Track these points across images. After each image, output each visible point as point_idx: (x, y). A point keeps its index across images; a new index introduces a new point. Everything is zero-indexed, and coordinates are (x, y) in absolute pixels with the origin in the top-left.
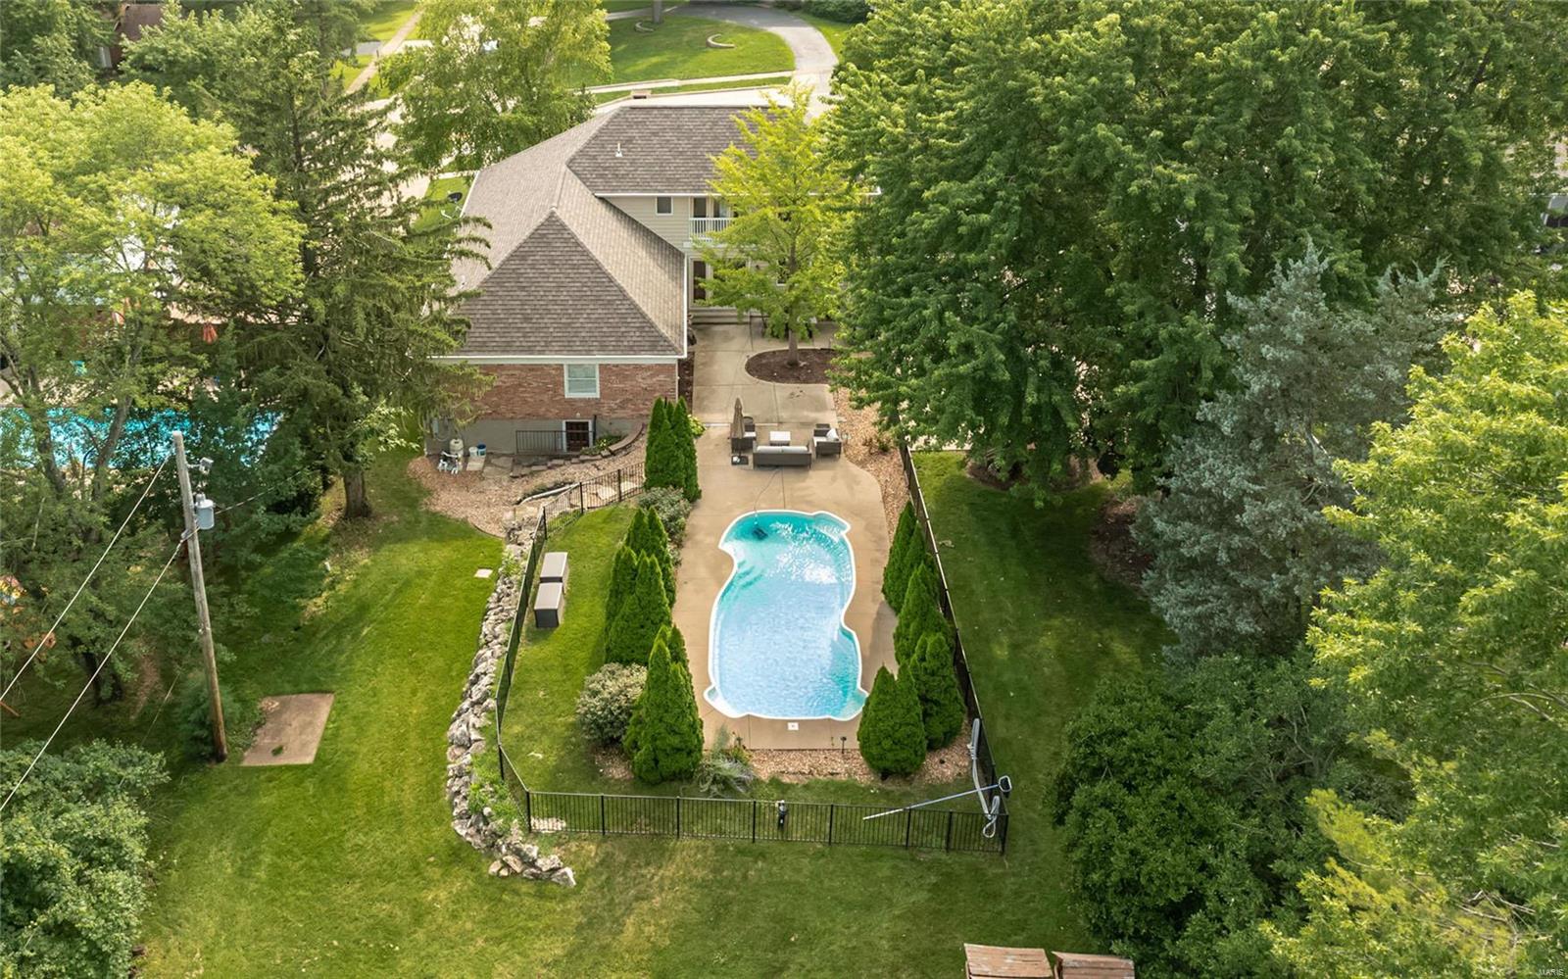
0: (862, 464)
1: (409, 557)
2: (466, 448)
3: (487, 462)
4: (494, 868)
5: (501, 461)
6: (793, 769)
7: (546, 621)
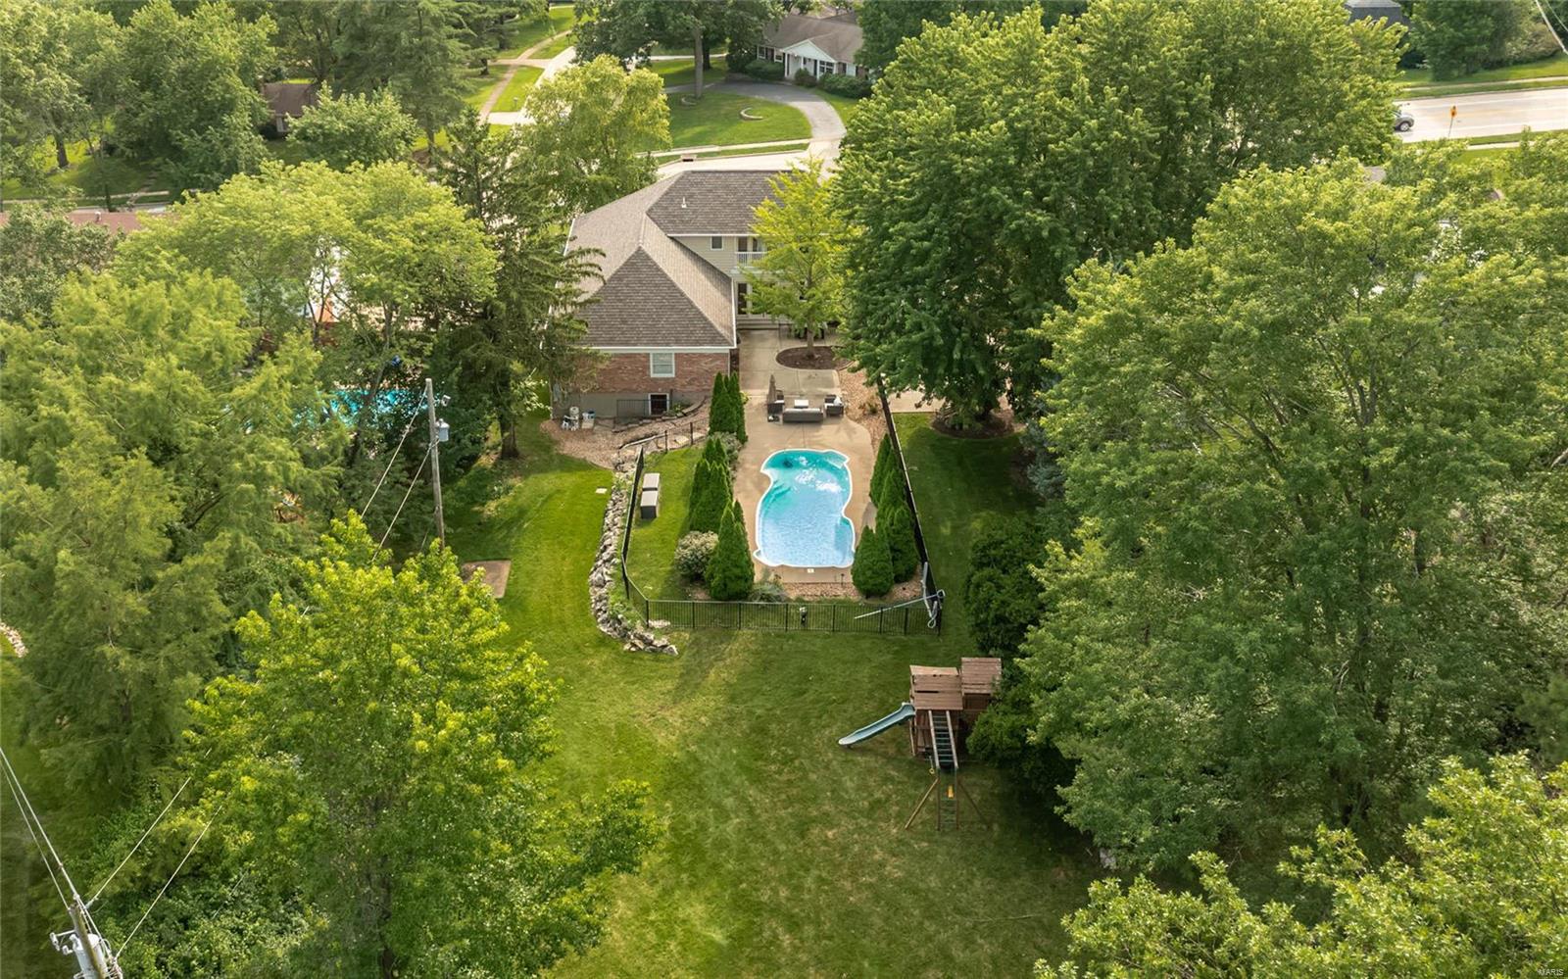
0: (858, 421)
1: (549, 482)
2: (581, 413)
3: (596, 423)
4: (627, 647)
5: (606, 423)
6: (810, 593)
7: (648, 514)
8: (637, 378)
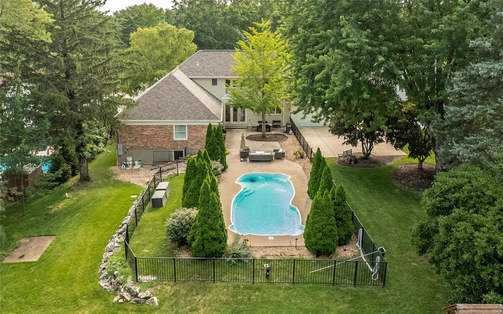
0: (294, 161)
1: (101, 193)
2: (133, 161)
3: (142, 166)
4: (116, 299)
5: (148, 166)
6: (272, 254)
7: (157, 204)
8: (166, 140)
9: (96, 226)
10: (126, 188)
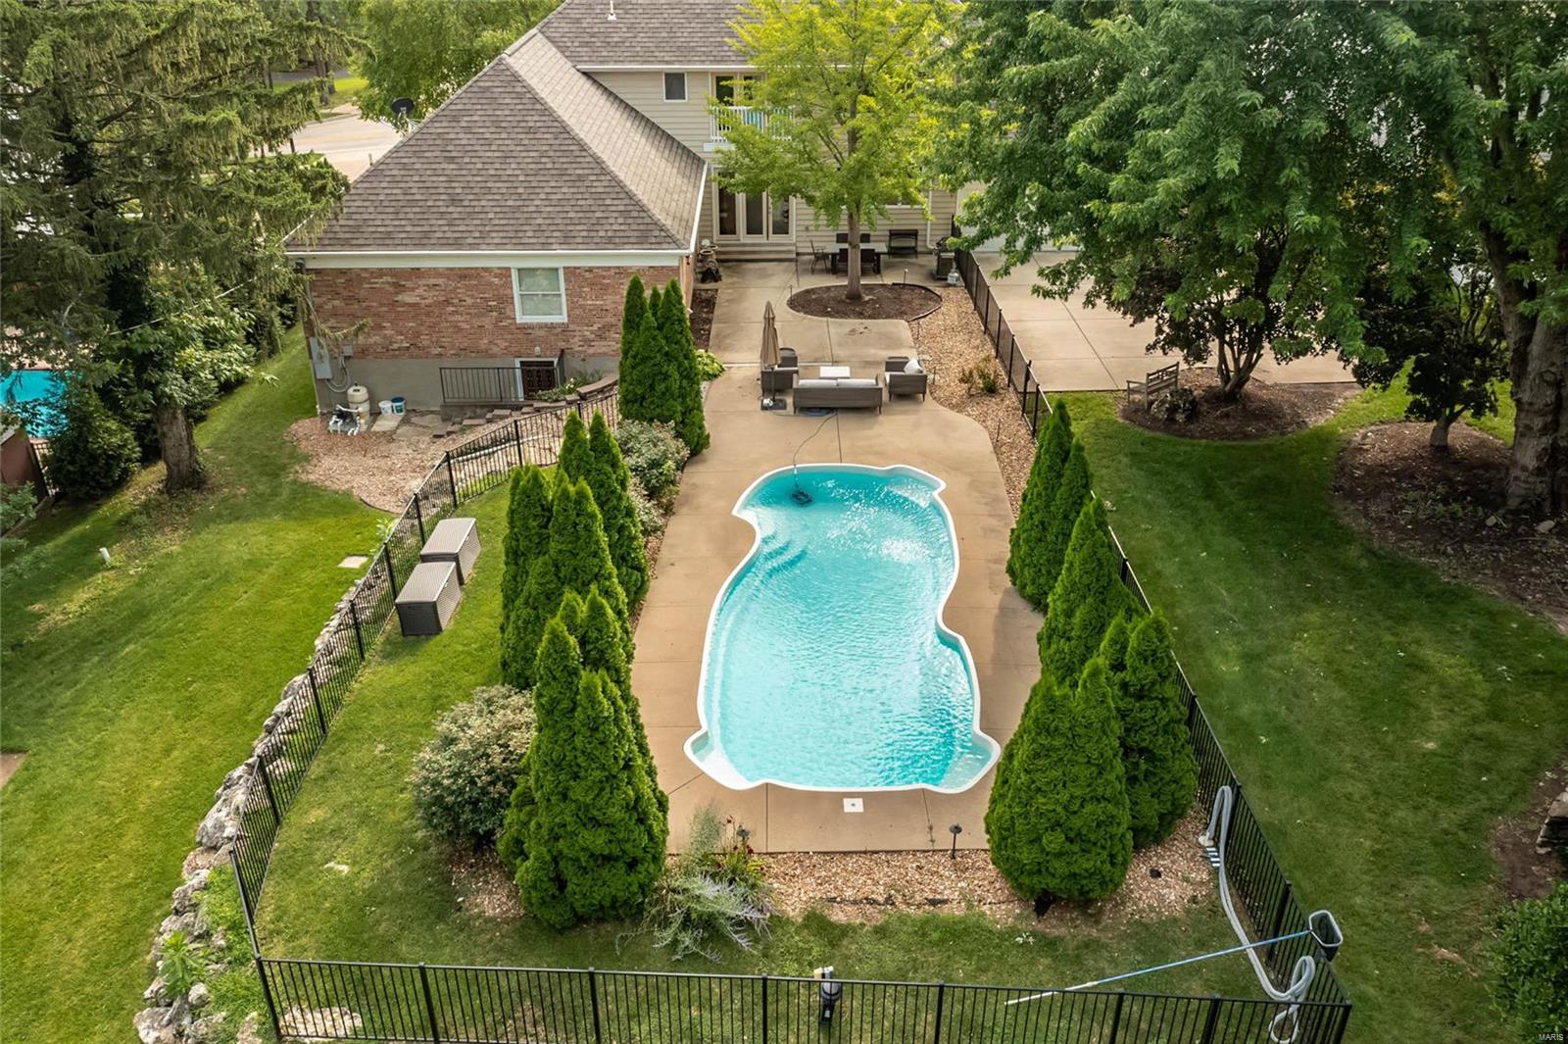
0: (958, 407)
1: (242, 542)
2: (373, 400)
3: (405, 421)
5: (427, 420)
6: (853, 893)
7: (419, 622)
8: (487, 324)
9: (190, 707)
10: (331, 521)
